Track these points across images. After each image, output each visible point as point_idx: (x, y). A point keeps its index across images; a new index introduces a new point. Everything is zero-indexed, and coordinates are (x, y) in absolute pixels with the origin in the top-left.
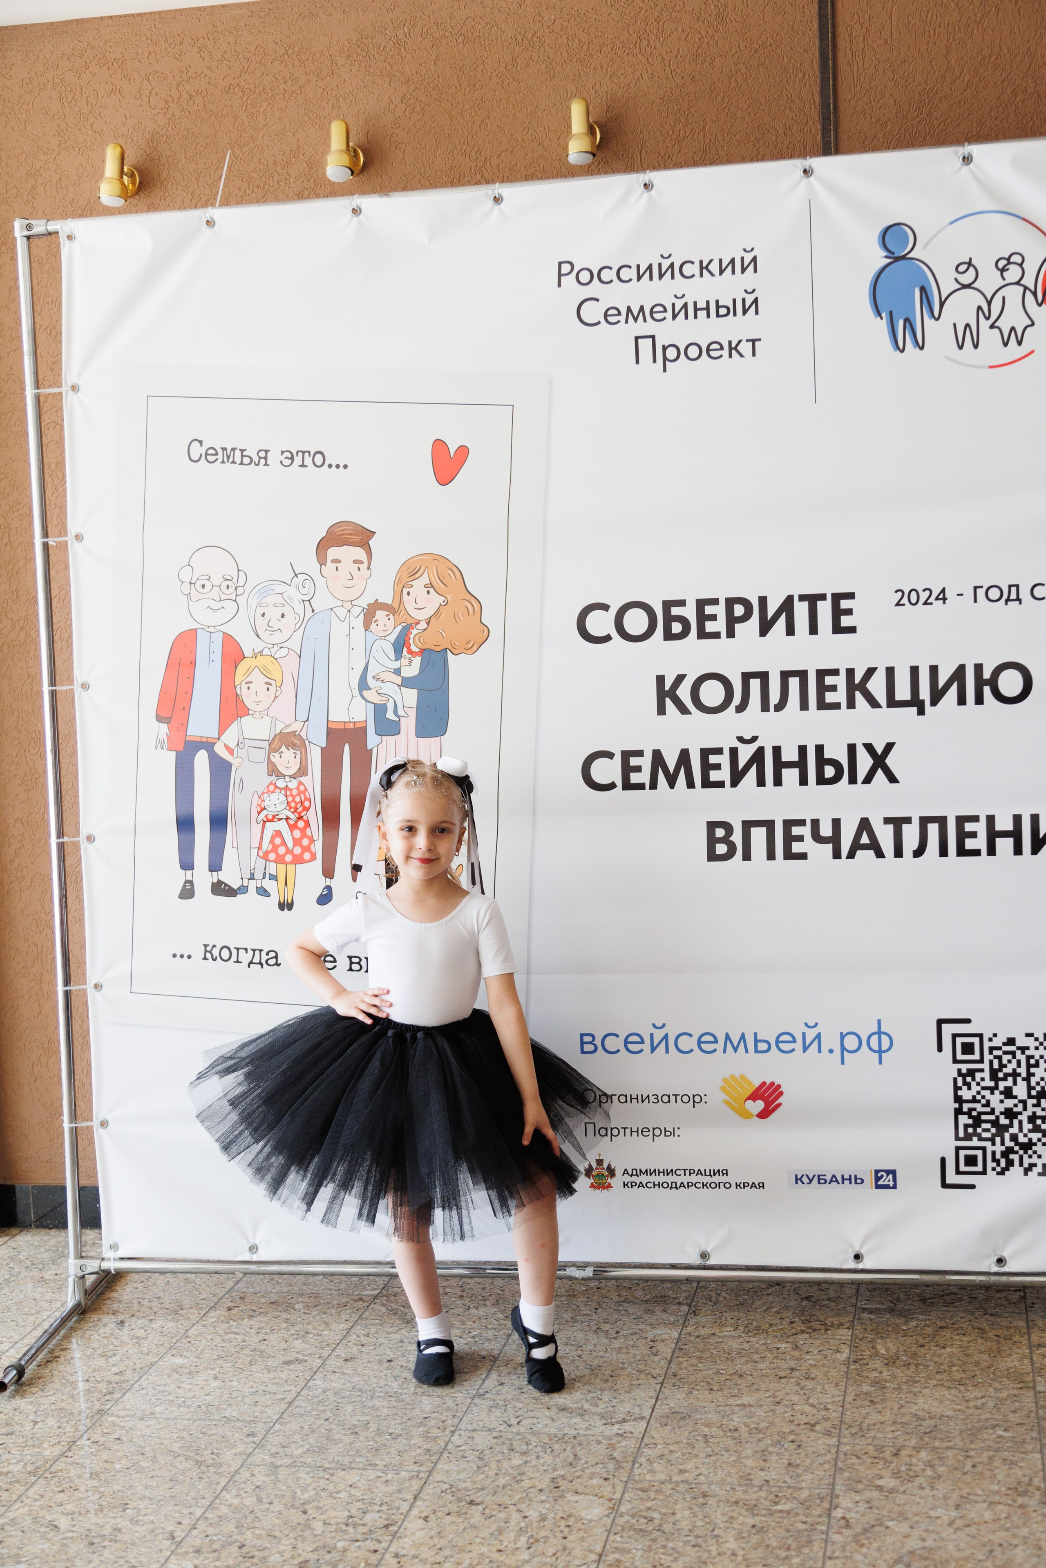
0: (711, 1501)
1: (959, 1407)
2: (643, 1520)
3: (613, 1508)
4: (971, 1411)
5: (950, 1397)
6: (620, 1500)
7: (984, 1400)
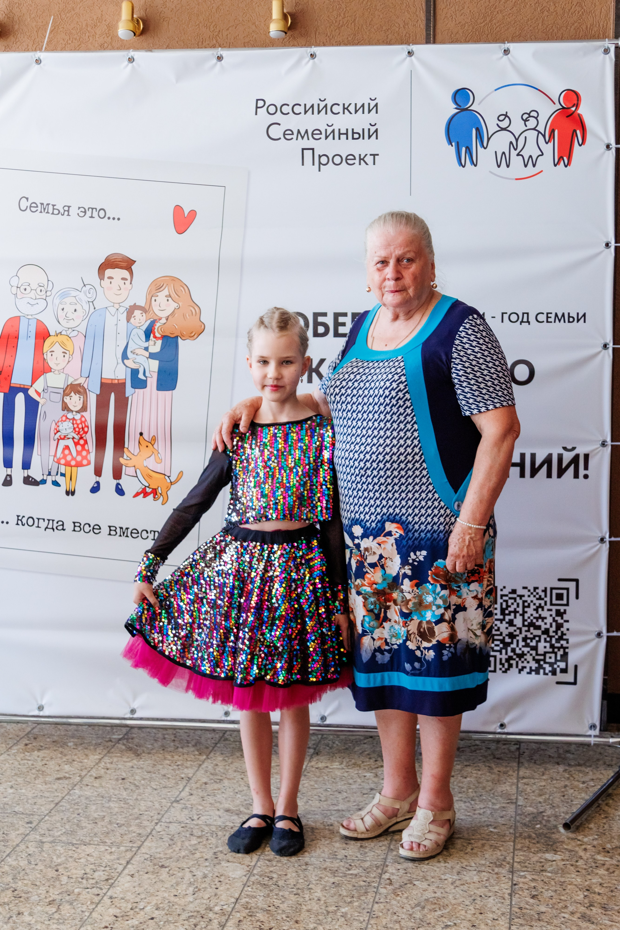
0: (310, 868)
1: (469, 814)
2: (267, 879)
3: (249, 871)
4: (476, 816)
5: (465, 808)
6: (255, 866)
7: (485, 810)
